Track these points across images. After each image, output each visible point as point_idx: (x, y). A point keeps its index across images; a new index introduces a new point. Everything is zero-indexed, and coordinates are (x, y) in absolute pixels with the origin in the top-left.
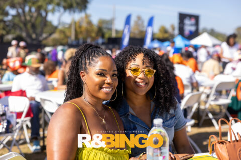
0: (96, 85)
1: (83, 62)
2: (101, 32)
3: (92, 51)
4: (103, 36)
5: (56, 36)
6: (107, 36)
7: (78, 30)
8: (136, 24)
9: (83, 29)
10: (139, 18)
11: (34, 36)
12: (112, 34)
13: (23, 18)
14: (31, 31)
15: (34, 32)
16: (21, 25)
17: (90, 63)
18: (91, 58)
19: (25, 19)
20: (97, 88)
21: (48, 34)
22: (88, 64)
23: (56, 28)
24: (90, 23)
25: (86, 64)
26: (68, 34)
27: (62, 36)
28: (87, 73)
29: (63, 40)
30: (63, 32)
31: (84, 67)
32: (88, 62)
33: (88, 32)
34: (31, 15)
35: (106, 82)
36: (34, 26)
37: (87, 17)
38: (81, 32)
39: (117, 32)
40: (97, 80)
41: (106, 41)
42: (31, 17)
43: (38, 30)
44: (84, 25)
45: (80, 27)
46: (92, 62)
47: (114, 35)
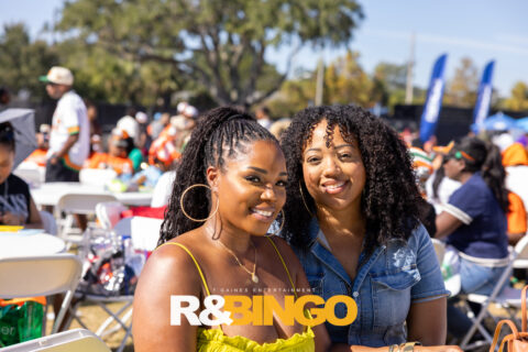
0: (240, 202)
1: (215, 146)
2: (379, 91)
3: (237, 124)
4: (384, 101)
5: (281, 96)
6: (393, 100)
7: (331, 85)
8: (460, 75)
9: (341, 84)
10: (467, 63)
11: (234, 95)
12: (404, 97)
13: (213, 57)
14: (228, 85)
15: (236, 87)
16: (209, 71)
17: (231, 152)
18: (234, 140)
19: (218, 59)
20: (243, 207)
21: (265, 92)
22: (226, 153)
23: (282, 78)
24: (357, 71)
25: (221, 151)
26: (308, 92)
27: (295, 97)
28: (224, 172)
29: (296, 104)
30: (296, 88)
31: (217, 156)
32: (227, 148)
33: (352, 90)
34: (231, 48)
35: (263, 196)
36: (234, 74)
37: (352, 56)
38: (337, 90)
39: (416, 91)
40: (243, 189)
41: (389, 110)
42: (232, 54)
43: (245, 83)
44: (345, 74)
45: (336, 79)
46: (236, 150)
47: (409, 99)
